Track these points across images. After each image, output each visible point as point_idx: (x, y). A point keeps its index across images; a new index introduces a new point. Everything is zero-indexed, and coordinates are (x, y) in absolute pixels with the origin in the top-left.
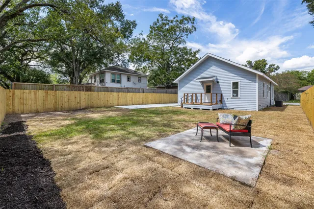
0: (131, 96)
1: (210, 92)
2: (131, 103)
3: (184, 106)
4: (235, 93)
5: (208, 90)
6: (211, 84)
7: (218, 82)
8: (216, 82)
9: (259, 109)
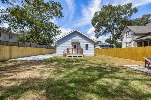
0: (23, 49)
2: (22, 55)
4: (87, 49)
6: (76, 44)
7: (80, 44)
8: (79, 43)
9: (95, 55)
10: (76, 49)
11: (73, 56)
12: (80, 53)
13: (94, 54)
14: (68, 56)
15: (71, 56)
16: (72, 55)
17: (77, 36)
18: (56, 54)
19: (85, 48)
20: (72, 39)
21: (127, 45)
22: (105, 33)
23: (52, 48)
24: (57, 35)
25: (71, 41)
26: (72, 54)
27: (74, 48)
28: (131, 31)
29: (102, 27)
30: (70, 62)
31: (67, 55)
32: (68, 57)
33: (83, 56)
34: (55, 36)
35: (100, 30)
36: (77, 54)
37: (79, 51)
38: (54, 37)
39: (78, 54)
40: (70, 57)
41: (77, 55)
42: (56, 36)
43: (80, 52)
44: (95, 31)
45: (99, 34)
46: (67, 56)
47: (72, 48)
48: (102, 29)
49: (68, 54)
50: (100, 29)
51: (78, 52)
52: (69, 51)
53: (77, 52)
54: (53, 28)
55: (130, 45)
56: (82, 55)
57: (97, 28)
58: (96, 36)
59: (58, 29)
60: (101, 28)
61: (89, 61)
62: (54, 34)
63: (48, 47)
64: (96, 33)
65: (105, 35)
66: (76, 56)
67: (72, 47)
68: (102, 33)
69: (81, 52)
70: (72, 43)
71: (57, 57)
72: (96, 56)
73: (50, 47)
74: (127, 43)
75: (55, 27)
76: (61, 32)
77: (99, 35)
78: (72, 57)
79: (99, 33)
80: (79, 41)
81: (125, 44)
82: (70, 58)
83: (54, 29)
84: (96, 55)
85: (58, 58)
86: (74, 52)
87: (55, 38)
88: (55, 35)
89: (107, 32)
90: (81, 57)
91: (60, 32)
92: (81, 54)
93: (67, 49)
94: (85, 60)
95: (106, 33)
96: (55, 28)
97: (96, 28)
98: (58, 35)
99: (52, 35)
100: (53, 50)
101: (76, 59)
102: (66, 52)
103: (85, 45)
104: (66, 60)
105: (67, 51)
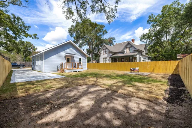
7: (74, 57)
10: (70, 64)
12: (74, 67)
16: (72, 71)
21: (104, 60)
28: (107, 49)
55: (106, 60)
67: (66, 61)
70: (65, 56)
74: (104, 58)
81: (103, 59)
103: (79, 59)
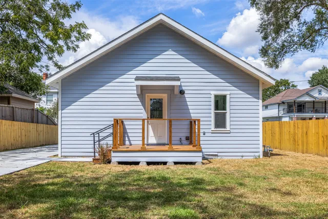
1: (160, 116)
3: (116, 157)
4: (220, 122)
5: (156, 111)
6: (164, 96)
7: (182, 92)
8: (177, 91)
9: (266, 154)
10: (163, 124)
11: (149, 163)
12: (184, 141)
13: (261, 150)
14: (120, 163)
15: (137, 163)
16: (143, 158)
17: (170, 52)
18: (59, 152)
19: (213, 115)
20: (142, 70)
22: (312, 41)
23: (36, 117)
24: (65, 48)
25: (137, 79)
26: (143, 150)
27: (152, 116)
29: (297, 7)
30: (126, 199)
31: (113, 154)
32: (121, 168)
33: (204, 158)
34: (56, 54)
35: (287, 23)
36: (166, 148)
37: (181, 131)
38: (50, 59)
39: (175, 147)
40: (127, 168)
41: (170, 157)
42: (60, 53)
43: (187, 138)
44: (263, 28)
45: (280, 41)
46: (114, 160)
47: (144, 115)
48: (297, 16)
49: (121, 148)
50: (285, 15)
51: (175, 139)
52: (124, 133)
53: (166, 141)
54: (41, 10)
56: (196, 157)
57: (271, 13)
58: (264, 52)
59: (69, 16)
60: (292, 11)
61: (241, 190)
62: (48, 42)
63: (18, 113)
64: (265, 38)
65: (313, 51)
66: (165, 163)
67: (143, 111)
68: (296, 39)
69: (190, 139)
70: (142, 92)
71: (60, 165)
72: (275, 161)
73: (28, 114)
75: (53, 7)
76: (83, 30)
77: (283, 50)
78: (143, 167)
79: (283, 37)
80: (178, 79)
82: (127, 174)
83: (47, 19)
84: (273, 155)
85: (59, 176)
86: (152, 140)
87: (56, 65)
88: (53, 51)
89: (323, 32)
90: (189, 166)
91: (79, 33)
92: (190, 147)
93: (116, 121)
94: (217, 190)
95: (319, 38)
96: (55, 9)
97: (267, 10)
98: (68, 48)
99: (37, 48)
100: (41, 127)
101: (165, 179)
102: (111, 138)
103: (213, 100)
104: (106, 190)
105: (114, 135)
